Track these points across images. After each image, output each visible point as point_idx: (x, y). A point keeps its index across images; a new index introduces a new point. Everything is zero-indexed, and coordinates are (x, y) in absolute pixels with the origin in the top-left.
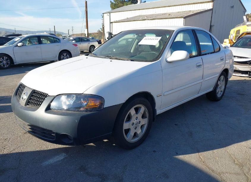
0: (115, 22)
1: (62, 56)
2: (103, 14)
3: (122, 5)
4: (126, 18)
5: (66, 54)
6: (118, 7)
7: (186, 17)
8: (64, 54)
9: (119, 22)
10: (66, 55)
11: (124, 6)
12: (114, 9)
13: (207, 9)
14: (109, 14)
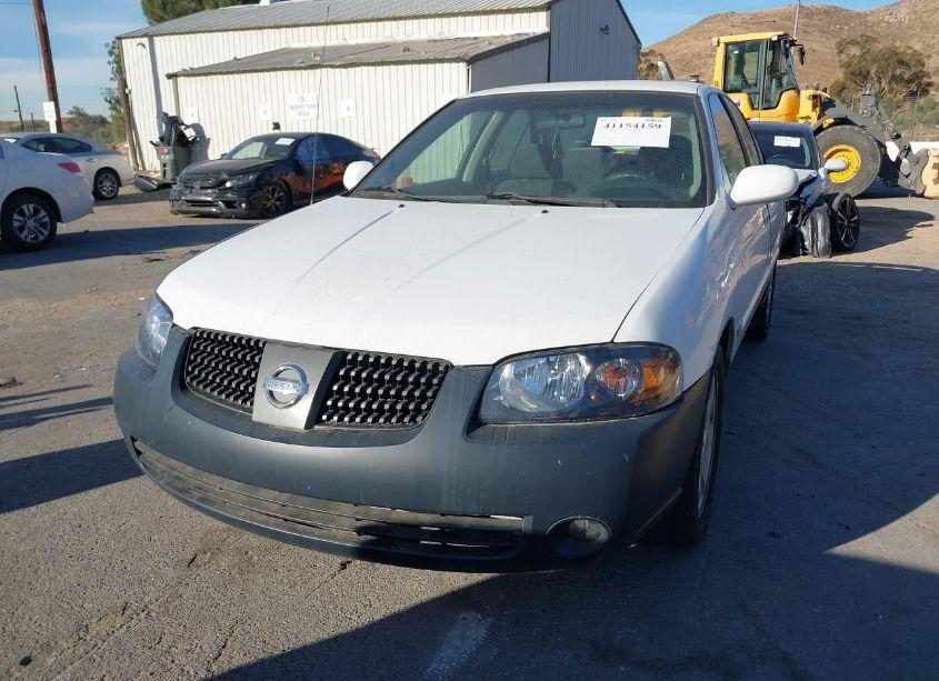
0: (187, 75)
1: (16, 217)
2: (119, 38)
3: (193, 5)
4: (228, 57)
5: (31, 206)
6: (179, 15)
7: (473, 58)
8: (25, 207)
9: (205, 74)
10: (36, 212)
11: (204, 9)
12: (161, 20)
13: (532, 35)
14: (145, 41)
